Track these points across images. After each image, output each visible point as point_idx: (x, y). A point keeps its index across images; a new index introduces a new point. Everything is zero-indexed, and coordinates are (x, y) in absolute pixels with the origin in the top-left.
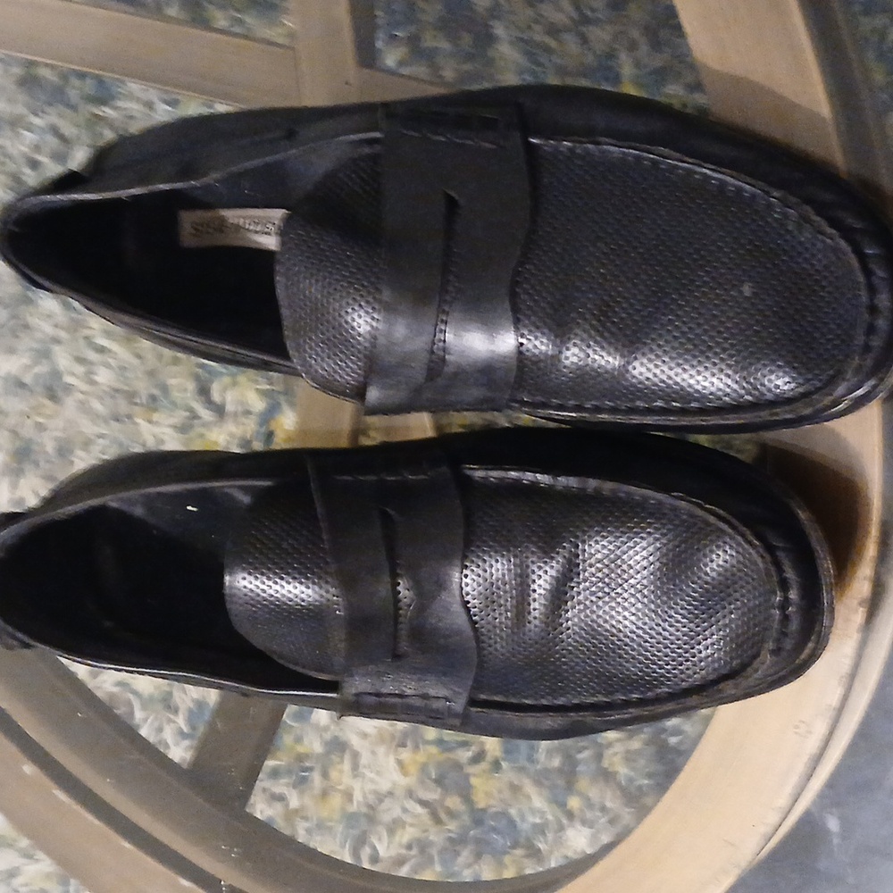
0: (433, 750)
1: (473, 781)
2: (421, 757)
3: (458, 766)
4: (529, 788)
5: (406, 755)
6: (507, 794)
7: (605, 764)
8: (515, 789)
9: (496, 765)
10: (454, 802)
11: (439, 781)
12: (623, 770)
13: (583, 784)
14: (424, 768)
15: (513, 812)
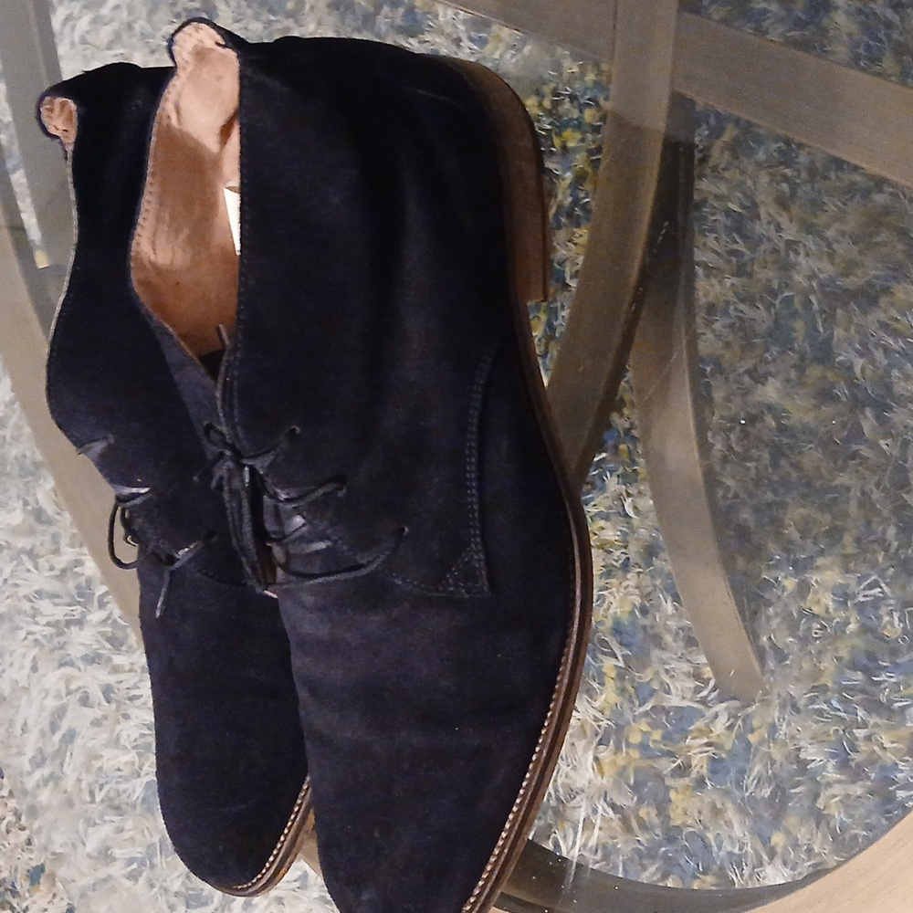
0: (635, 754)
1: (672, 795)
2: (621, 760)
3: (659, 777)
4: (731, 814)
5: (606, 754)
6: (706, 816)
7: (820, 804)
8: (716, 812)
9: (700, 783)
10: (649, 813)
11: (636, 788)
12: (838, 815)
13: (791, 821)
14: (622, 772)
15: (710, 836)
